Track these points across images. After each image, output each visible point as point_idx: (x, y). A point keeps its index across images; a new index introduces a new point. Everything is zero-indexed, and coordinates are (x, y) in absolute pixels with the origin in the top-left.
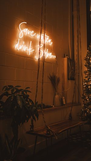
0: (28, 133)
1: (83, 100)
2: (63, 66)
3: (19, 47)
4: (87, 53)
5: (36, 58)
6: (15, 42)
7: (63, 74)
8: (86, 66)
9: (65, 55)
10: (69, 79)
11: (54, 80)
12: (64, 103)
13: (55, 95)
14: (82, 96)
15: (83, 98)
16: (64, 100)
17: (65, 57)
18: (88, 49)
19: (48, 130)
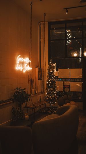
0: (24, 107)
1: (46, 91)
2: (36, 73)
3: (18, 68)
4: (48, 67)
5: (24, 71)
6: (16, 66)
7: (36, 78)
8: (48, 73)
9: (36, 66)
10: (38, 80)
11: (31, 81)
12: (37, 93)
13: (32, 89)
14: (46, 89)
15: (46, 90)
16: (36, 91)
17: (36, 67)
18: (49, 64)
19: (34, 106)
